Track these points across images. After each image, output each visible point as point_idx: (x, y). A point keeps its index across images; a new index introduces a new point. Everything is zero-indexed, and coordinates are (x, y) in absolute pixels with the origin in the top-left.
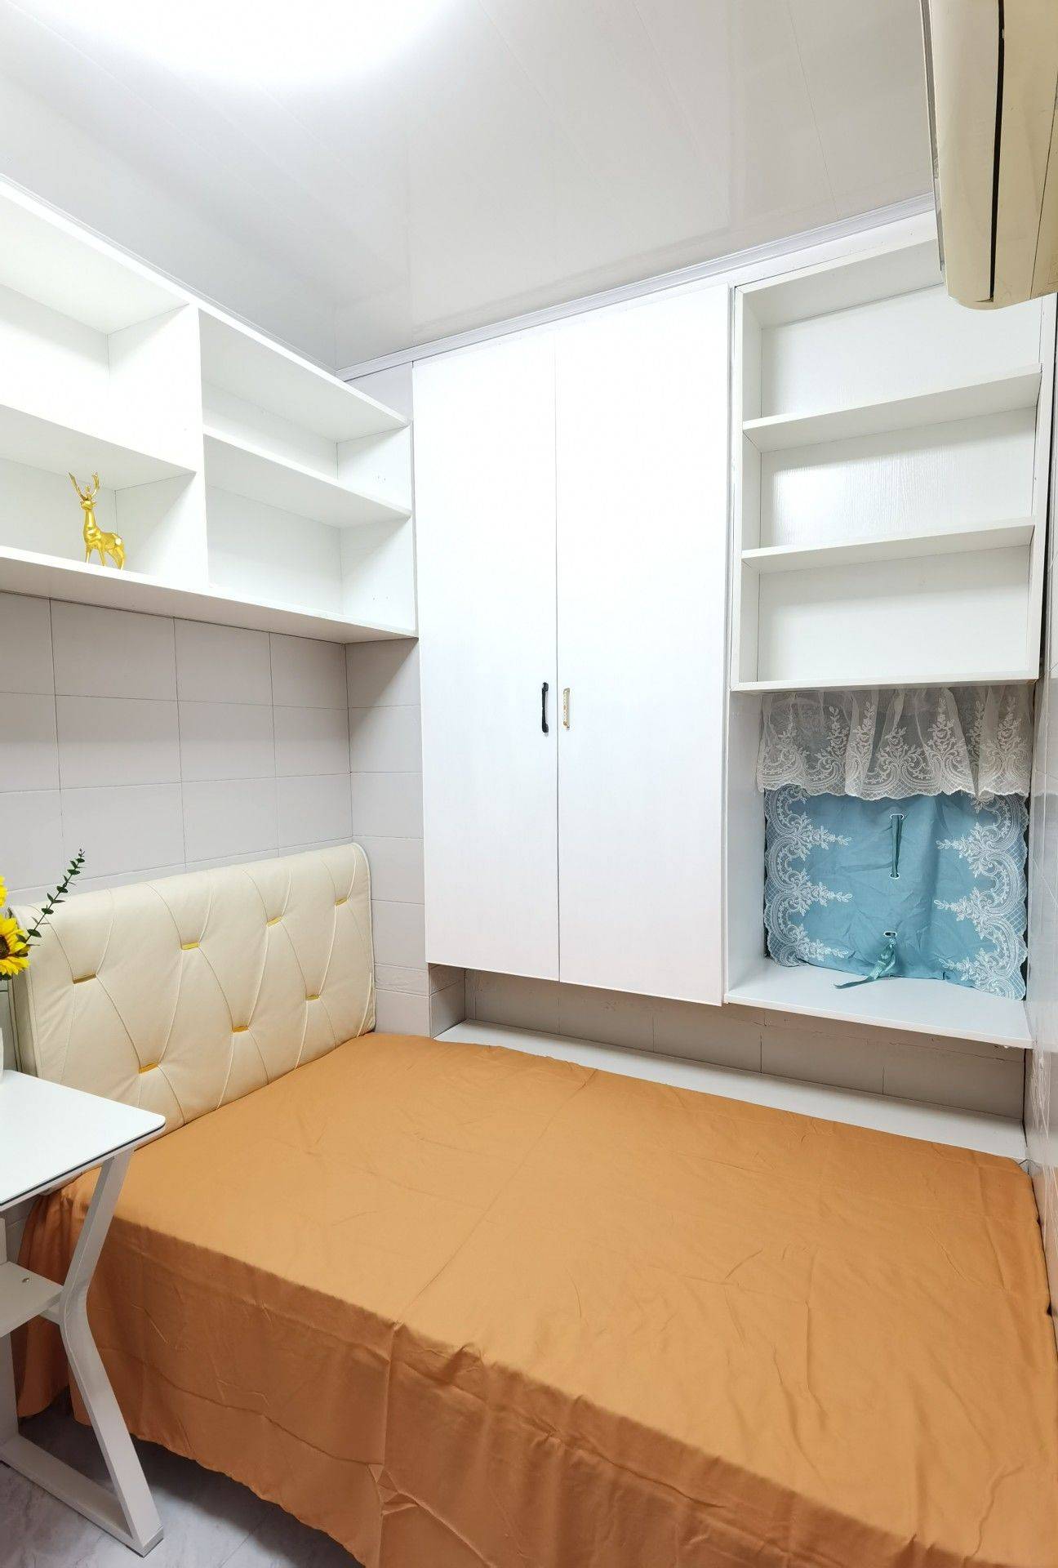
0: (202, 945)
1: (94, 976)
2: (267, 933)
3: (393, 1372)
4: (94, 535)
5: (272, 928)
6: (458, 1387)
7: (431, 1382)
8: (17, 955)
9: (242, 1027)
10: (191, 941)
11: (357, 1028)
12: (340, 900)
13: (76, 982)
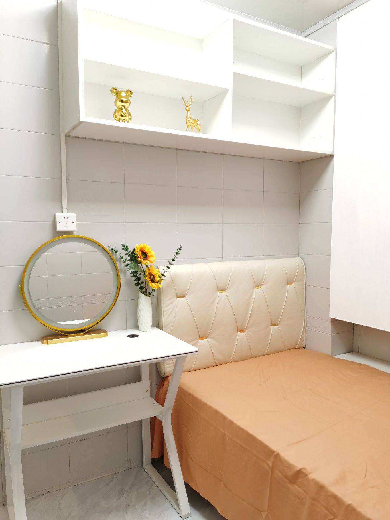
0: (227, 292)
1: (184, 297)
2: (255, 292)
3: (272, 472)
4: (189, 121)
5: (257, 290)
6: (298, 486)
7: (287, 481)
8: (157, 282)
9: (242, 331)
10: (222, 289)
11: (296, 344)
12: (290, 283)
13: (178, 297)
